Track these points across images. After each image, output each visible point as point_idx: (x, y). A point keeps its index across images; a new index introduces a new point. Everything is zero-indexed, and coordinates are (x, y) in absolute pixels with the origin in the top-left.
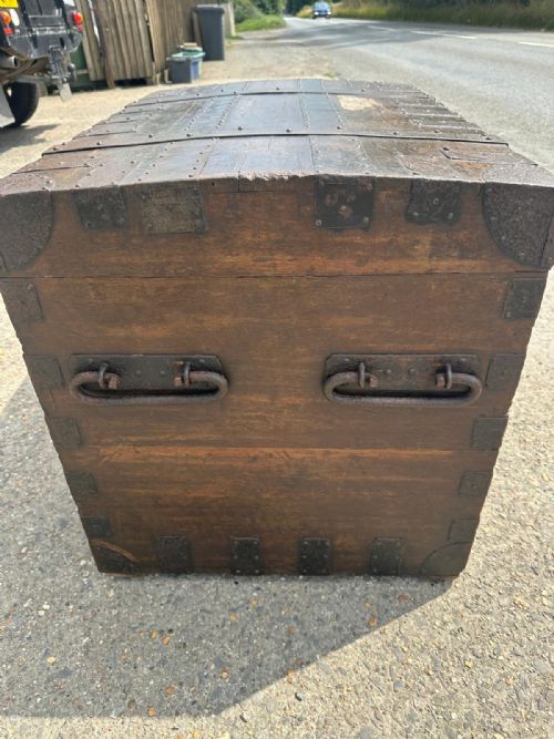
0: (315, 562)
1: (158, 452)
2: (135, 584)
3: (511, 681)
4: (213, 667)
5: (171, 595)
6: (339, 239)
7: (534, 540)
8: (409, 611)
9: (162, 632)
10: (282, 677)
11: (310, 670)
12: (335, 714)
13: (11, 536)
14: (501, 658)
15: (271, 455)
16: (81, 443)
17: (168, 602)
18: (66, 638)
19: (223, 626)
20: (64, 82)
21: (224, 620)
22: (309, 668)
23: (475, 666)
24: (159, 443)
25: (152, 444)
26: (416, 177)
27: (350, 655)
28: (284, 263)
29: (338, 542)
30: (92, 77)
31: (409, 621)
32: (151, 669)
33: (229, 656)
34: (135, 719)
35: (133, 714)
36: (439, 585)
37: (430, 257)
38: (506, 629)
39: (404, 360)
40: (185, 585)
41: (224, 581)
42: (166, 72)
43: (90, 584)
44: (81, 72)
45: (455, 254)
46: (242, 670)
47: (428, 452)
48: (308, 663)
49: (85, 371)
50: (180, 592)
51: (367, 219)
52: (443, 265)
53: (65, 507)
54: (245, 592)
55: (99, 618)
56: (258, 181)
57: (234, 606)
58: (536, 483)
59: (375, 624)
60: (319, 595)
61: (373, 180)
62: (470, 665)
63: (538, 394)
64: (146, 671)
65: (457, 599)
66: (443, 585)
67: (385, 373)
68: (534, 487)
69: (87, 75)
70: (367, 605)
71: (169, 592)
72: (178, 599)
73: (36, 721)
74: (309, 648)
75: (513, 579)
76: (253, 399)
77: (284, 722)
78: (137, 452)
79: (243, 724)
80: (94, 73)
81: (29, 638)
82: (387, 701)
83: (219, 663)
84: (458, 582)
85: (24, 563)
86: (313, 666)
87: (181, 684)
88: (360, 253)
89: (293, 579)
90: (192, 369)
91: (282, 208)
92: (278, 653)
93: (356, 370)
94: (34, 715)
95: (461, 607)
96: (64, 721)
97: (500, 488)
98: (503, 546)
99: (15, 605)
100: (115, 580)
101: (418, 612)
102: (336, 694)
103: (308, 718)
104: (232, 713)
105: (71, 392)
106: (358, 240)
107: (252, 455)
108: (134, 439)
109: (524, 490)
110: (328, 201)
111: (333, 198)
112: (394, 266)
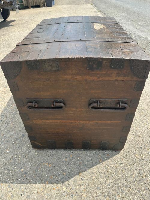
0: (86, 146)
1: (47, 121)
2: (42, 151)
3: (134, 176)
4: (61, 172)
5: (51, 154)
6: (93, 72)
7: (141, 140)
8: (110, 158)
9: (49, 163)
10: (78, 174)
11: (85, 173)
12: (91, 183)
13: (10, 139)
14: (132, 170)
15: (76, 122)
16: (28, 119)
17: (50, 156)
18: (25, 165)
19: (64, 162)
20: (17, 8)
21: (64, 160)
22: (85, 172)
23: (125, 172)
24: (48, 119)
25: (46, 119)
26: (113, 57)
27: (95, 169)
28: (79, 78)
29: (92, 142)
30: (25, 5)
31: (109, 161)
32: (47, 172)
33: (65, 169)
34: (43, 184)
35: (43, 183)
36: (117, 152)
37: (116, 76)
38: (133, 163)
39: (109, 100)
40: (54, 152)
41: (64, 151)
42: (45, 3)
43: (31, 151)
44: (21, 4)
45: (122, 76)
46: (69, 173)
47: (115, 122)
48: (85, 171)
49: (29, 103)
50: (53, 153)
51: (100, 68)
52: (119, 78)
53: (24, 131)
54: (69, 153)
55: (33, 160)
56: (73, 59)
57: (67, 157)
58: (143, 126)
59: (101, 161)
60: (87, 154)
61: (102, 58)
62: (124, 172)
63: (145, 101)
64: (45, 173)
65: (122, 155)
66: (118, 152)
67: (104, 103)
68: (142, 127)
69: (23, 4)
70: (99, 157)
71: (50, 153)
72: (53, 155)
73: (20, 185)
74: (85, 167)
75: (135, 150)
76: (71, 109)
77: (79, 185)
78: (42, 121)
79: (69, 186)
80: (25, 3)
81: (17, 165)
82: (104, 180)
83: (63, 171)
84: (122, 151)
85: (14, 146)
86: (86, 172)
87: (54, 176)
88: (98, 75)
89: (81, 150)
90: (56, 102)
91: (79, 65)
92: (77, 169)
93: (97, 103)
94: (19, 183)
95: (122, 157)
96: (26, 185)
97: (134, 127)
98: (134, 142)
99: (13, 156)
100: (37, 150)
101: (112, 159)
102: (91, 178)
103: (85, 184)
104: (66, 183)
105: (26, 108)
106: (98, 72)
107: (71, 122)
108: (41, 118)
109: (140, 127)
110: (90, 63)
111: (92, 63)
112: (107, 79)
